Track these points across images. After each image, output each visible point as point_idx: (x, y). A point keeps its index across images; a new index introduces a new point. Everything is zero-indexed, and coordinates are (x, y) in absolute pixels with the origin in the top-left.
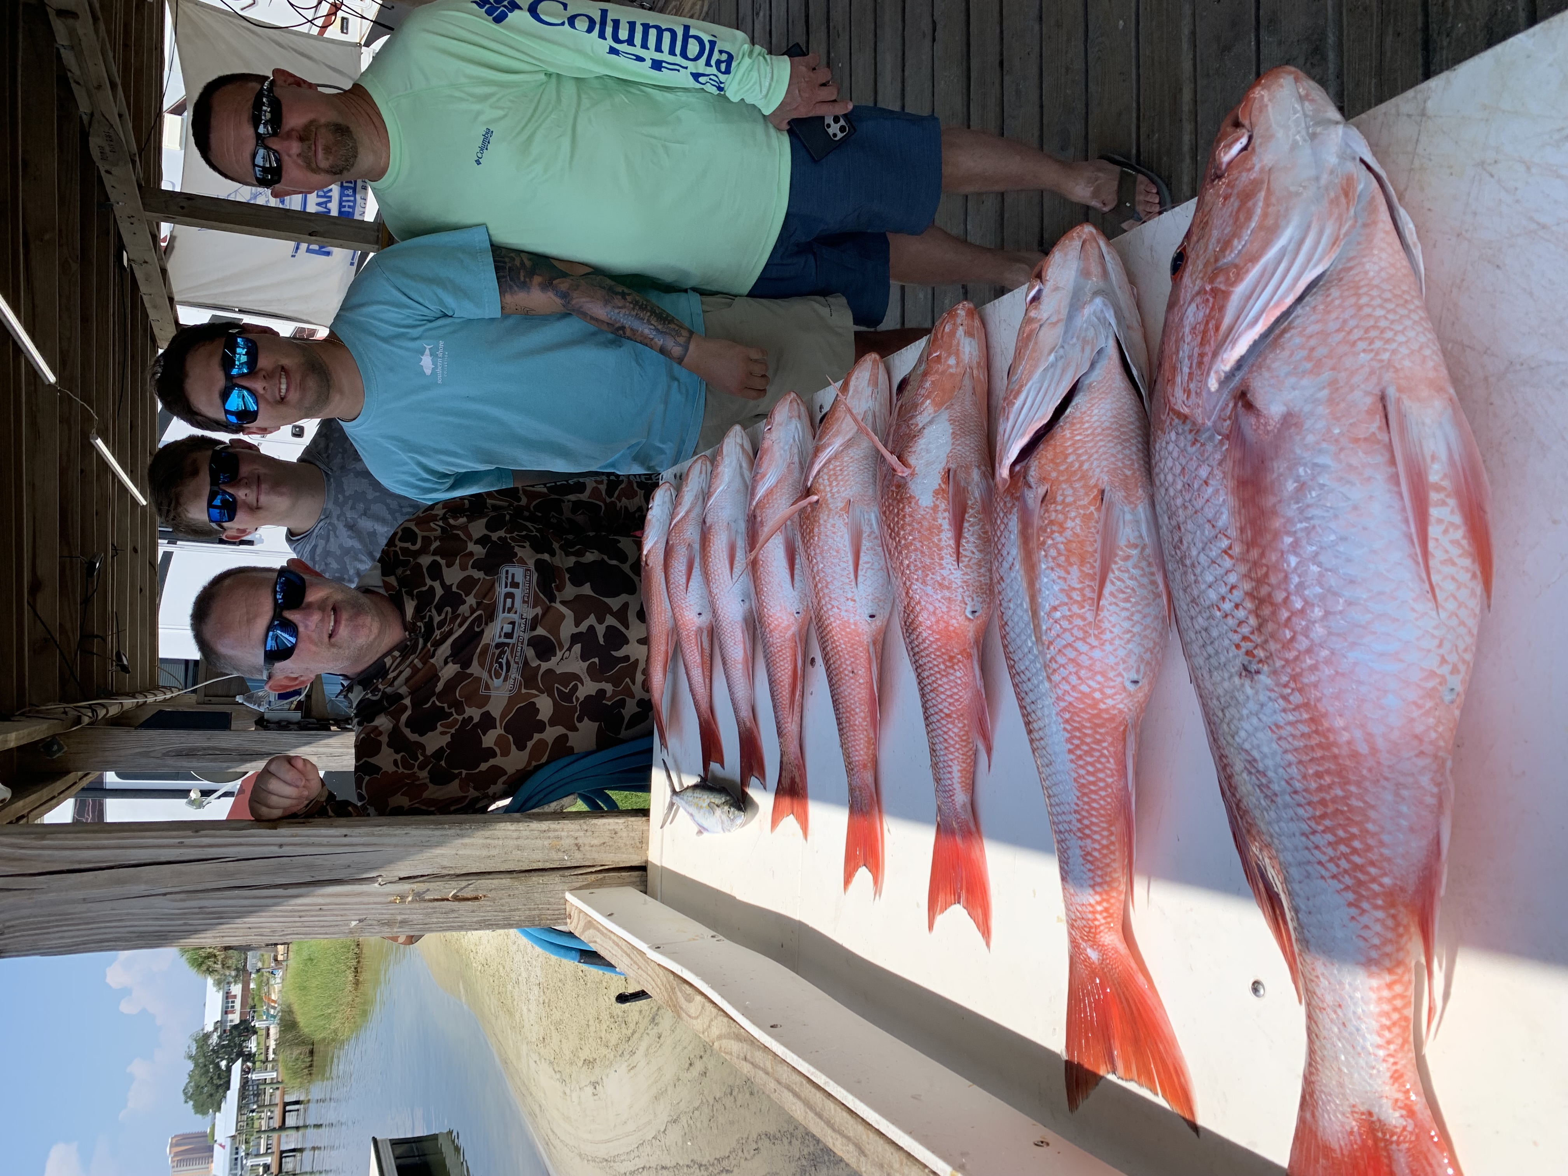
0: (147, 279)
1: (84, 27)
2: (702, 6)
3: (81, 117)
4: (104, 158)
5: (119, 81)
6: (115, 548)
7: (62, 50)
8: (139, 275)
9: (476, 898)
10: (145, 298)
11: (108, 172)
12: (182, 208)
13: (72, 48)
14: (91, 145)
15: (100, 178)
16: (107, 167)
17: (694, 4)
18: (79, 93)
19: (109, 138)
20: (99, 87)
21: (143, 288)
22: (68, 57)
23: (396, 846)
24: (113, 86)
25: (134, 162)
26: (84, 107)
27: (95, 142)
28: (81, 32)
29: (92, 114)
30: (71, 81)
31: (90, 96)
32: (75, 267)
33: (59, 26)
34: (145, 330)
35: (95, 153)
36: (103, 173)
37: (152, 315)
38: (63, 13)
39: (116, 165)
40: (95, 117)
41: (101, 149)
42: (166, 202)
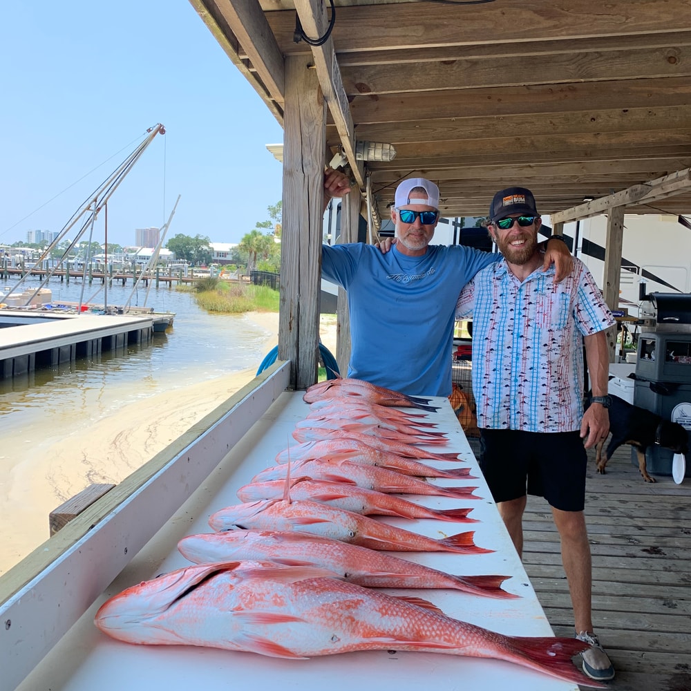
0: (582, 210)
3: (649, 181)
4: (632, 190)
5: (670, 195)
6: (445, 200)
7: (676, 173)
8: (583, 206)
9: (291, 329)
10: (573, 209)
11: (627, 192)
13: (677, 178)
14: (637, 186)
15: (626, 189)
18: (659, 180)
19: (641, 193)
20: (662, 189)
21: (577, 208)
22: (673, 176)
24: (665, 194)
25: (635, 203)
26: (654, 182)
27: (639, 187)
28: (685, 181)
30: (664, 177)
31: (659, 185)
32: (575, 181)
33: (685, 172)
34: (558, 209)
35: (634, 187)
37: (566, 212)
39: (630, 196)
40: (650, 187)
41: (636, 190)
42: (618, 217)
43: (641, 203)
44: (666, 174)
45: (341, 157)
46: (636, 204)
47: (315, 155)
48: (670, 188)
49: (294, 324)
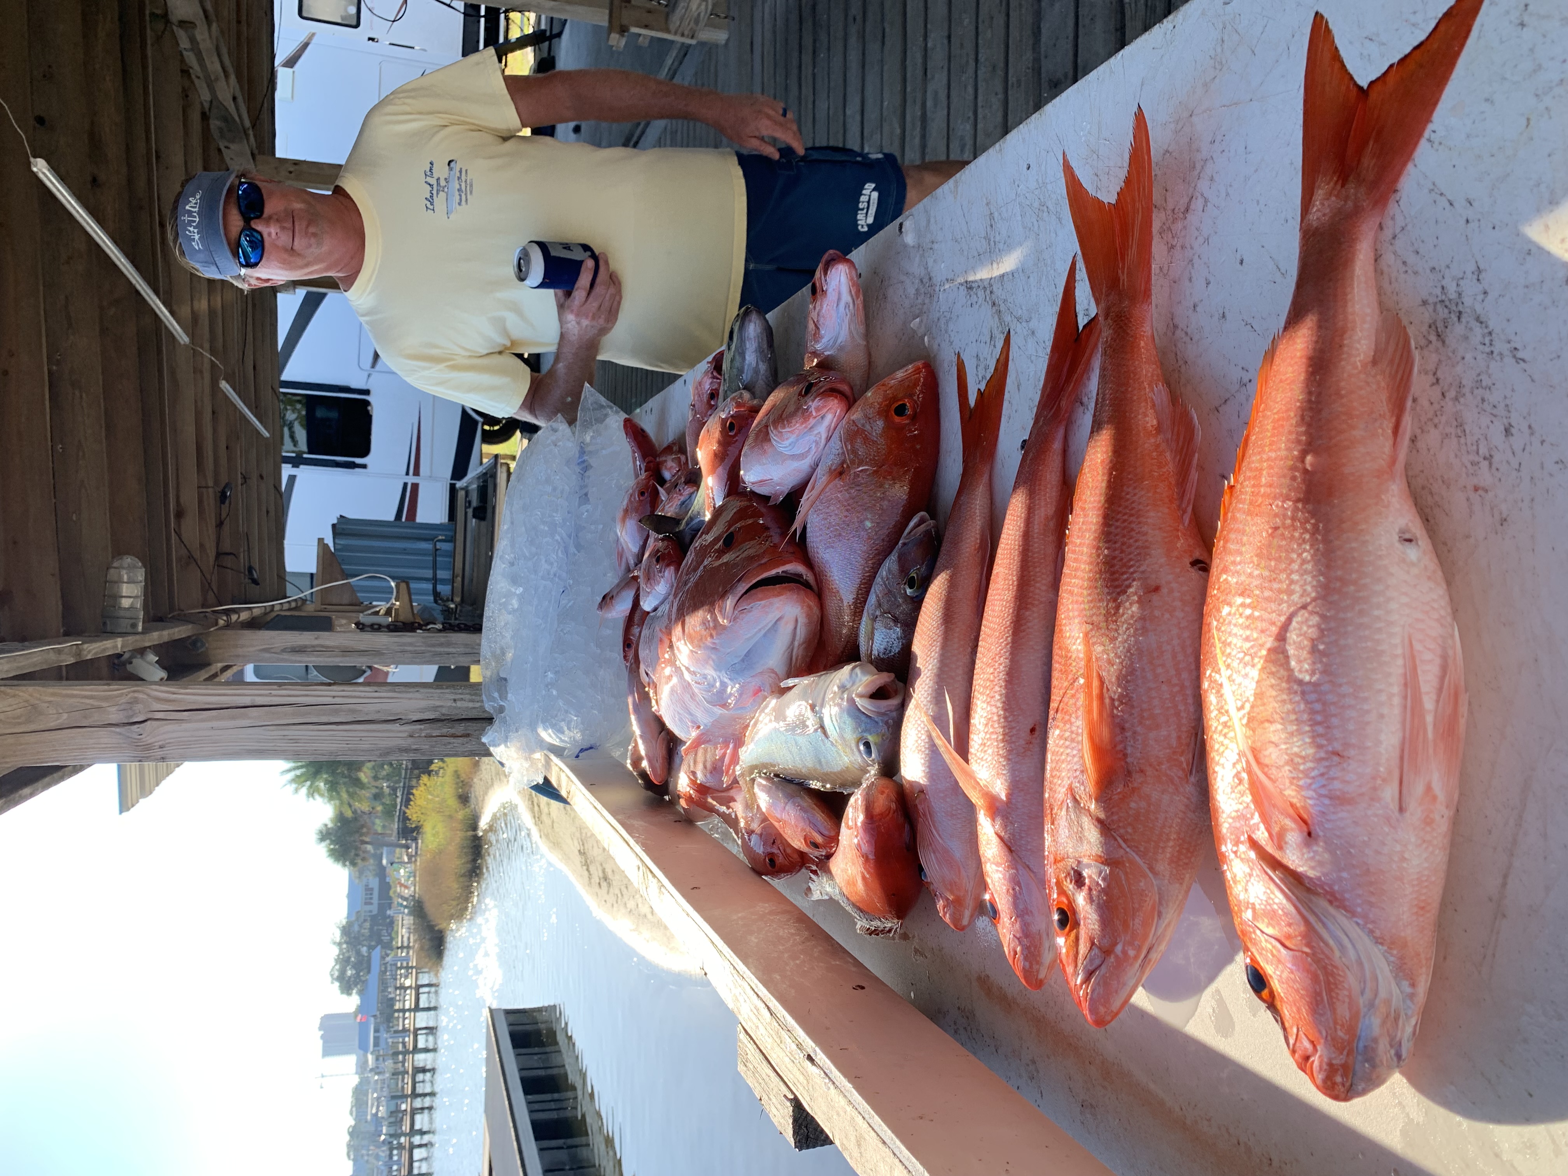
1: (202, 34)
2: (707, 5)
3: (202, 104)
4: (222, 136)
6: (245, 478)
7: (185, 53)
9: (468, 735)
11: (227, 147)
12: (291, 172)
13: (192, 50)
14: (212, 127)
15: (219, 150)
16: (227, 144)
17: (699, 5)
18: (200, 84)
19: (226, 120)
20: (217, 79)
22: (190, 57)
23: (410, 699)
24: (227, 76)
25: (247, 136)
26: (204, 95)
27: (214, 124)
28: (199, 37)
29: (211, 102)
30: (193, 77)
31: (209, 86)
33: (181, 34)
35: (215, 134)
36: (223, 149)
38: (182, 23)
39: (233, 142)
40: (214, 103)
41: (221, 130)
42: (276, 168)
43: (247, 123)
44: (185, 72)
45: (134, 661)
46: (251, 132)
47: (106, 699)
48: (214, 66)
49: (460, 728)
